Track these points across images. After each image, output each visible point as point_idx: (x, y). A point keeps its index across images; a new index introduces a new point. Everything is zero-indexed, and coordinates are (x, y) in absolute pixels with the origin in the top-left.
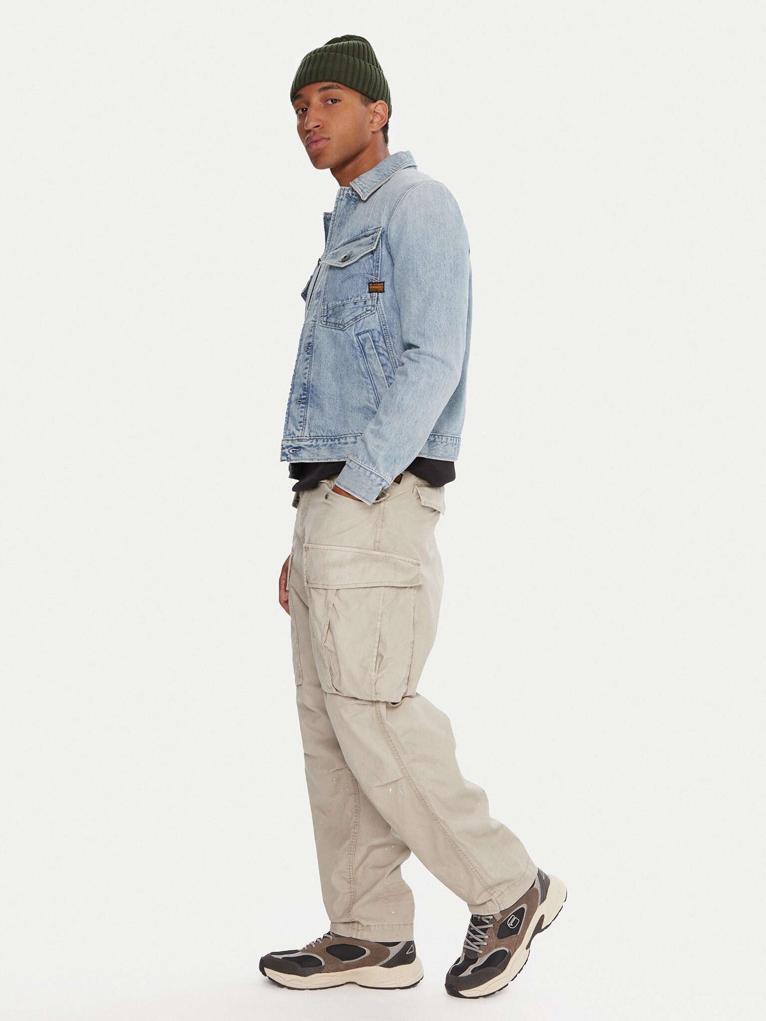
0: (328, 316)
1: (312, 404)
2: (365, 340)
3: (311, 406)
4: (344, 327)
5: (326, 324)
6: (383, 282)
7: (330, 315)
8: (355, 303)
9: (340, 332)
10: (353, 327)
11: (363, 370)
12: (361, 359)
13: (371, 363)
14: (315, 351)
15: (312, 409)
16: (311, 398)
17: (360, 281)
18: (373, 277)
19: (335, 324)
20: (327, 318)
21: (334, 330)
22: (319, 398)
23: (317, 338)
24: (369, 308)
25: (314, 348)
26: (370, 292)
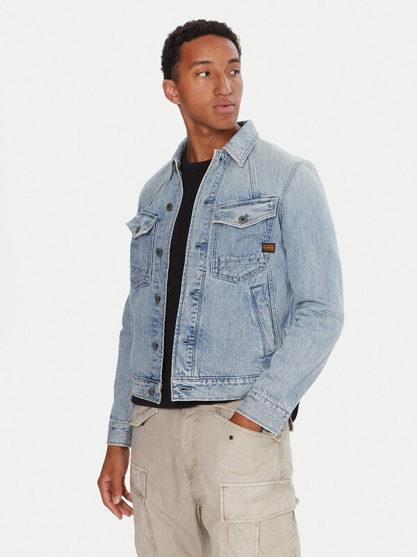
0: (220, 268)
1: (200, 347)
2: (257, 293)
3: (199, 348)
4: (239, 280)
5: (218, 276)
6: (274, 244)
7: (222, 268)
8: (250, 260)
9: (233, 284)
10: (247, 281)
11: (254, 319)
12: (252, 309)
13: (261, 314)
14: (205, 299)
15: (200, 351)
16: (199, 340)
17: (255, 241)
18: (266, 239)
19: (228, 277)
20: (219, 270)
21: (226, 282)
22: (208, 341)
23: (207, 287)
24: (262, 265)
25: (204, 295)
26: (263, 251)
